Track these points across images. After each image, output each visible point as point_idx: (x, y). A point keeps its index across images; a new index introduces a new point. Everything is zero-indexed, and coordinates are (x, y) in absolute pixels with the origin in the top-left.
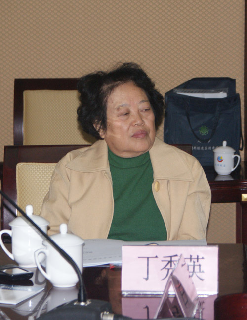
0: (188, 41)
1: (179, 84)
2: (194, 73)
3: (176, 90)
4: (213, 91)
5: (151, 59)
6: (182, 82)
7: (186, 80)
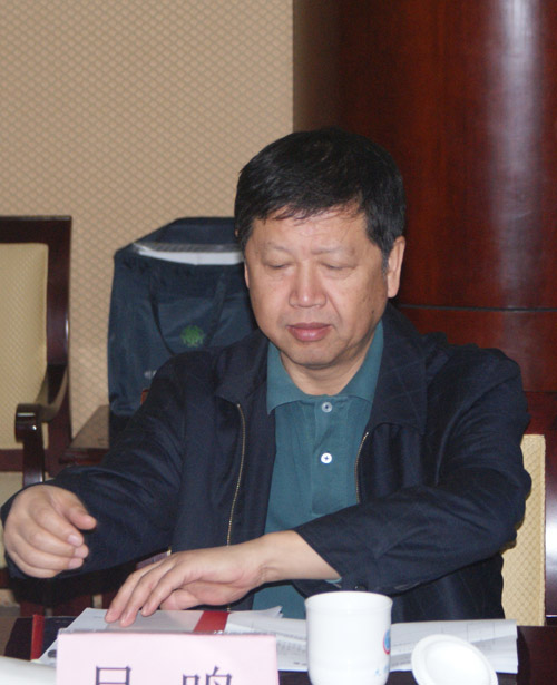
0: (167, 135)
1: (148, 231)
2: (182, 206)
3: (138, 246)
4: (220, 247)
5: (86, 176)
6: (155, 227)
7: (162, 223)
